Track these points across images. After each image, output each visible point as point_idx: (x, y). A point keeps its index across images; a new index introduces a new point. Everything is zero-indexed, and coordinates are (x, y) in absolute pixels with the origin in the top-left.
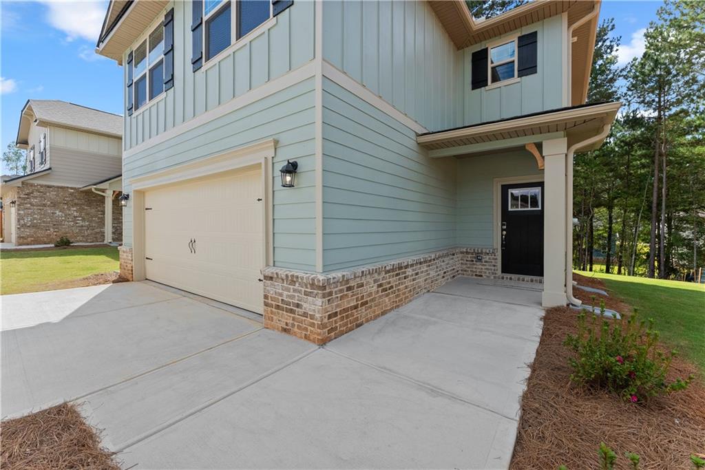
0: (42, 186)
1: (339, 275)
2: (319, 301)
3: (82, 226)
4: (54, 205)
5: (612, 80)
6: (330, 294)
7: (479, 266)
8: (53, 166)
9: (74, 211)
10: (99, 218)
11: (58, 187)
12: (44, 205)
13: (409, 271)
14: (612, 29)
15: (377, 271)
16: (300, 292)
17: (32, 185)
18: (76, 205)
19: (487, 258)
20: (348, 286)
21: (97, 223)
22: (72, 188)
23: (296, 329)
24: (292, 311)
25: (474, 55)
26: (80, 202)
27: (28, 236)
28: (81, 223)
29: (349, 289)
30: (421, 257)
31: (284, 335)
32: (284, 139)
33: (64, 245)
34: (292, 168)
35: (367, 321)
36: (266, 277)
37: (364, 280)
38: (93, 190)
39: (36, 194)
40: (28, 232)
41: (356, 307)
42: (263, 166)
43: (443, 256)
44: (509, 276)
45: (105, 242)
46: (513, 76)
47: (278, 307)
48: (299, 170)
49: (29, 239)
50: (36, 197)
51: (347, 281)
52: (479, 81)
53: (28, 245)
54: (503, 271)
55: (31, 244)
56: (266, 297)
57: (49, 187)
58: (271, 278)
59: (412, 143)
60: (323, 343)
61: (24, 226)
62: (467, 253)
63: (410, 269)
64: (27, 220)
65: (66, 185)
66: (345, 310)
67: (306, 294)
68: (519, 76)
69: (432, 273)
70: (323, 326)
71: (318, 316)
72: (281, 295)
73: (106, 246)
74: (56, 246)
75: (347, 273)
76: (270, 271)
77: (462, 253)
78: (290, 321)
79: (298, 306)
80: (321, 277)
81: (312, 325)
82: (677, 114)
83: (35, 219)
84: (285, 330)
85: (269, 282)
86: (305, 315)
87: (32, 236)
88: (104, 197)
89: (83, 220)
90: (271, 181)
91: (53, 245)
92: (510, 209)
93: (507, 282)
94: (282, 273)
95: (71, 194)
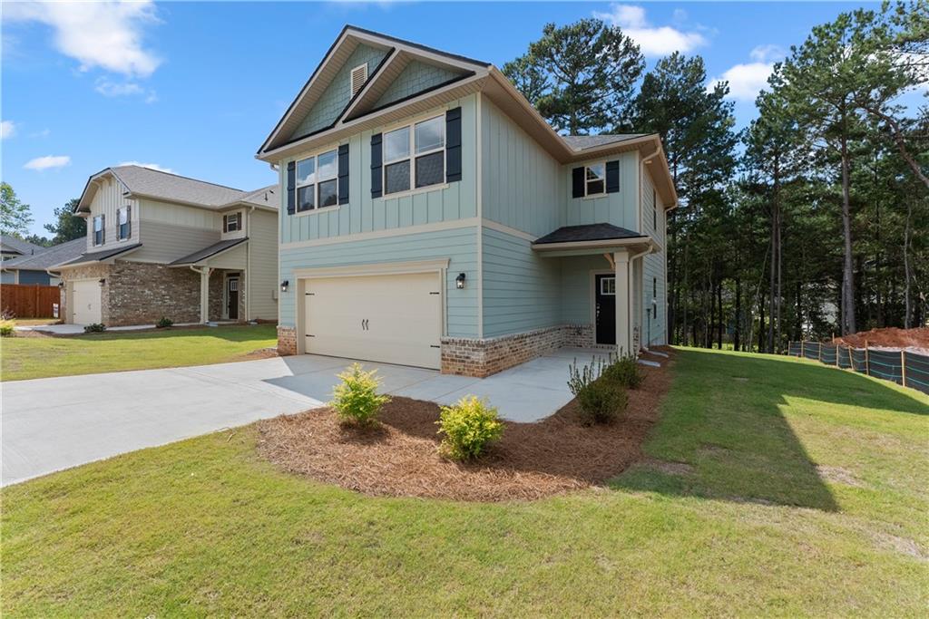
0: (132, 263)
1: (491, 339)
2: (482, 354)
3: (170, 305)
4: (144, 283)
5: (732, 143)
6: (487, 350)
7: (579, 338)
8: (143, 242)
9: (162, 290)
10: (186, 297)
11: (148, 264)
12: (134, 284)
13: (528, 340)
14: (726, 93)
15: (509, 339)
16: (469, 349)
17: (123, 262)
18: (164, 282)
19: (585, 332)
20: (495, 347)
21: (184, 302)
22: (160, 265)
23: (466, 372)
24: (463, 361)
25: (574, 170)
26: (167, 280)
27: (119, 317)
28: (168, 302)
29: (496, 348)
30: (536, 331)
31: (457, 376)
32: (455, 259)
33: (165, 327)
34: (462, 277)
35: (505, 369)
36: (443, 343)
37: (502, 344)
38: (191, 267)
39: (126, 272)
40: (119, 312)
41: (499, 360)
42: (440, 274)
43: (551, 331)
44: (601, 345)
45: (201, 322)
46: (603, 192)
47: (452, 360)
48: (466, 278)
49: (120, 321)
50: (126, 276)
51: (495, 344)
52: (578, 192)
53: (118, 326)
54: (598, 342)
55: (121, 326)
56: (443, 355)
57: (139, 264)
58: (447, 343)
59: (528, 250)
60: (484, 377)
61: (115, 306)
62: (571, 328)
63: (527, 339)
64: (118, 300)
65: (155, 262)
66: (493, 361)
67: (473, 350)
68: (607, 192)
69: (543, 343)
70: (483, 368)
71: (481, 362)
72: (455, 352)
73: (203, 326)
74: (158, 327)
75: (495, 339)
76: (446, 339)
77: (567, 328)
78: (462, 367)
79: (467, 358)
80: (483, 340)
81: (478, 367)
82: (794, 182)
83: (125, 298)
84: (458, 373)
85: (446, 346)
86: (473, 362)
87: (123, 317)
88: (199, 274)
89: (171, 299)
90: (445, 283)
91: (154, 326)
92: (602, 293)
93: (600, 350)
94: (457, 339)
95: (160, 271)
